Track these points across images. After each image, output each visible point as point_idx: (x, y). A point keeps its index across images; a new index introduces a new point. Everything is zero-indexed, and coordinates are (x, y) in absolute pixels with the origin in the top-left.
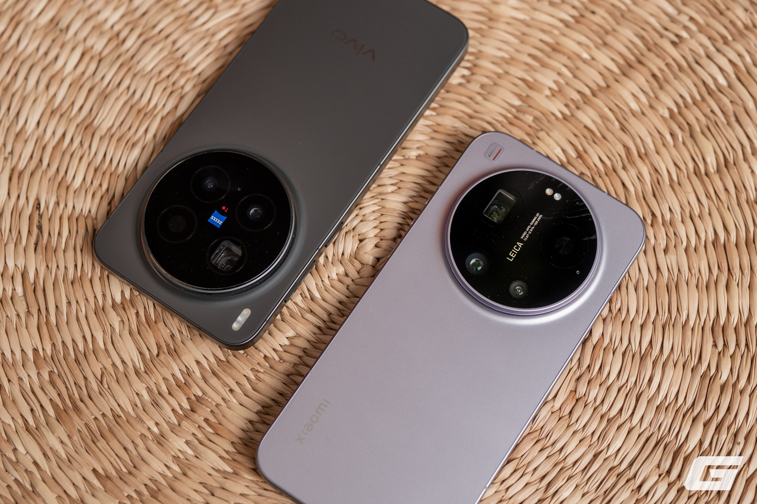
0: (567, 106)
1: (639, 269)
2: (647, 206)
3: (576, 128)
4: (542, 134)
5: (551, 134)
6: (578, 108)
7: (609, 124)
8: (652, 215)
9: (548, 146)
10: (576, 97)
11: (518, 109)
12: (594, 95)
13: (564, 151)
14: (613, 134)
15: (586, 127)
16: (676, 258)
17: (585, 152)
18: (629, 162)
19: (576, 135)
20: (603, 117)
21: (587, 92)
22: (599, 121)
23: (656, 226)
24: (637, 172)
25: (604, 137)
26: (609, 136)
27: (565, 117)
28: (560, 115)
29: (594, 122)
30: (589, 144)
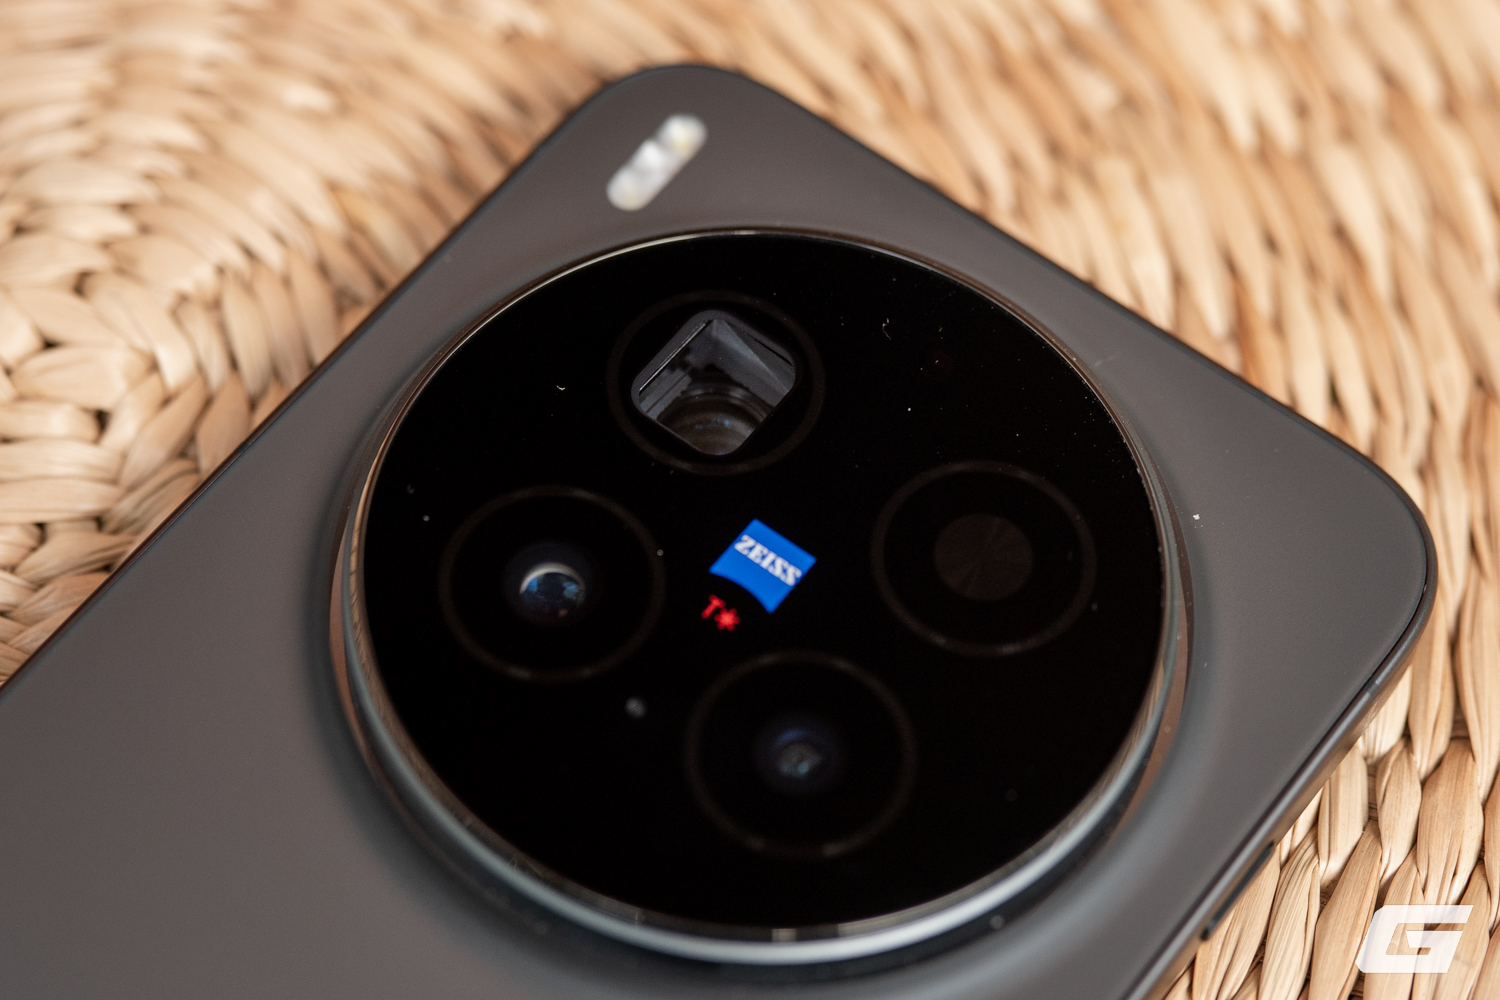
0: (1302, 111)
1: (1258, 963)
2: (1449, 685)
3: (1291, 209)
4: (1115, 171)
5: (1159, 185)
6: (1347, 134)
7: (1453, 257)
8: (1453, 739)
9: (1116, 227)
10: (1364, 86)
11: (1074, 42)
12: (1452, 107)
13: (1178, 282)
14: (1452, 305)
15: (1341, 233)
16: (1471, 982)
17: (1279, 326)
18: (1465, 456)
19: (1271, 244)
20: (1443, 217)
21: (1425, 88)
22: (1414, 225)
23: (1443, 789)
24: (1479, 511)
25: (1401, 305)
26: (1428, 307)
27: (1265, 151)
28: (1243, 134)
29: (1390, 224)
30: (1315, 304)
